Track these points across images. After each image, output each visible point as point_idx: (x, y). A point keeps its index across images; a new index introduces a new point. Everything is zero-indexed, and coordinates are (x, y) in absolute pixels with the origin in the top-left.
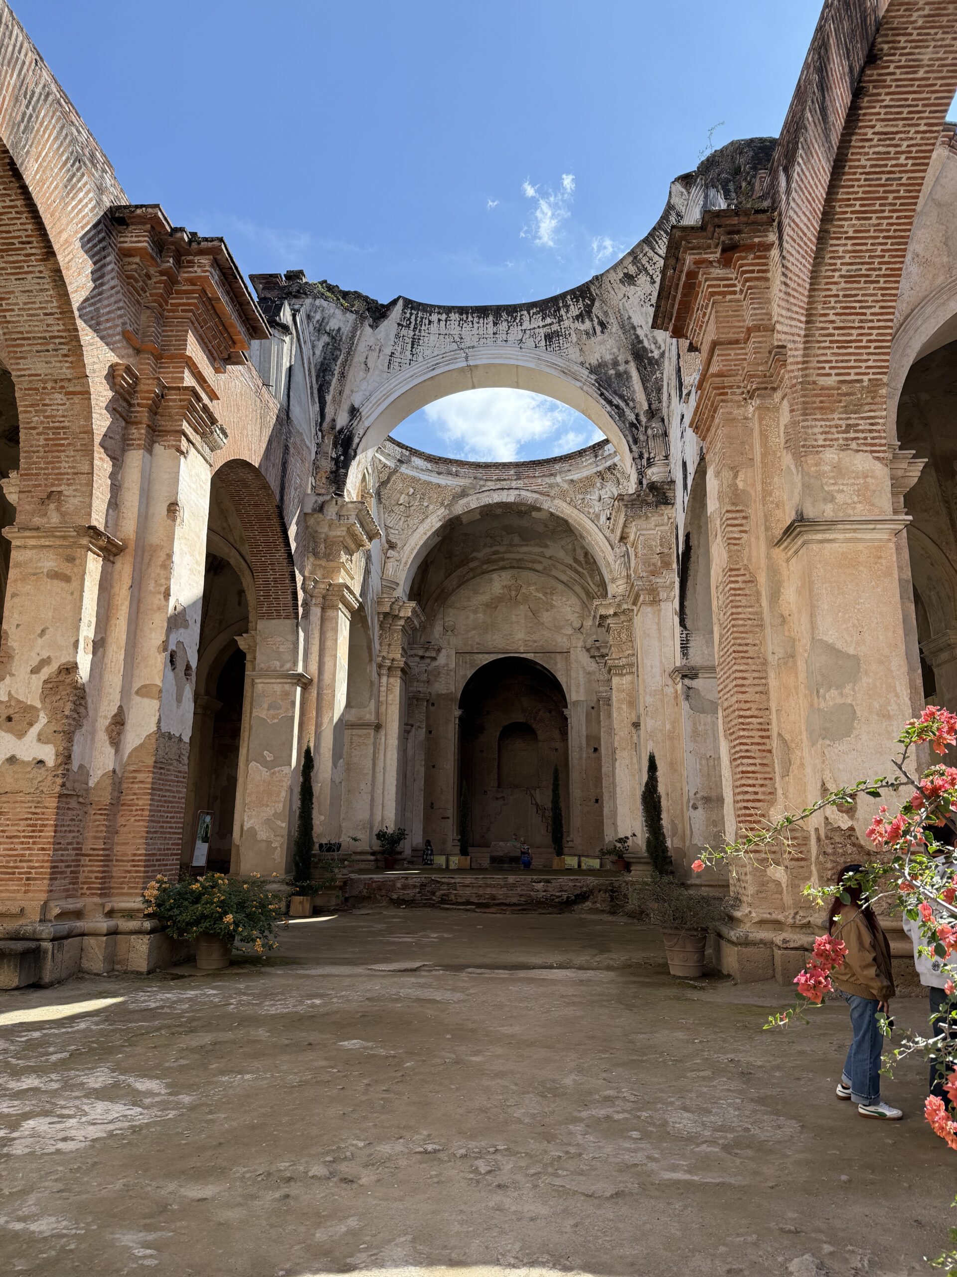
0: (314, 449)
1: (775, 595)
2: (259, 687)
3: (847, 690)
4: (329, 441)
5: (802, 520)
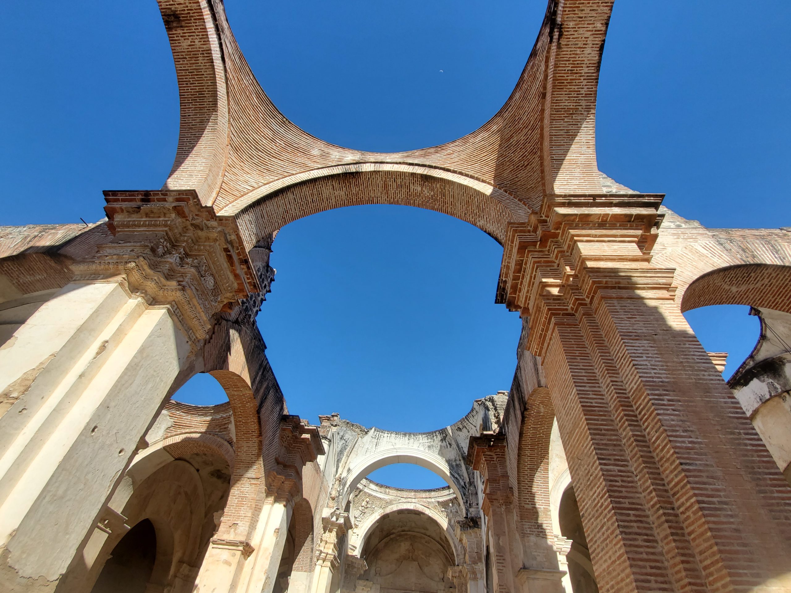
5: (525, 568)
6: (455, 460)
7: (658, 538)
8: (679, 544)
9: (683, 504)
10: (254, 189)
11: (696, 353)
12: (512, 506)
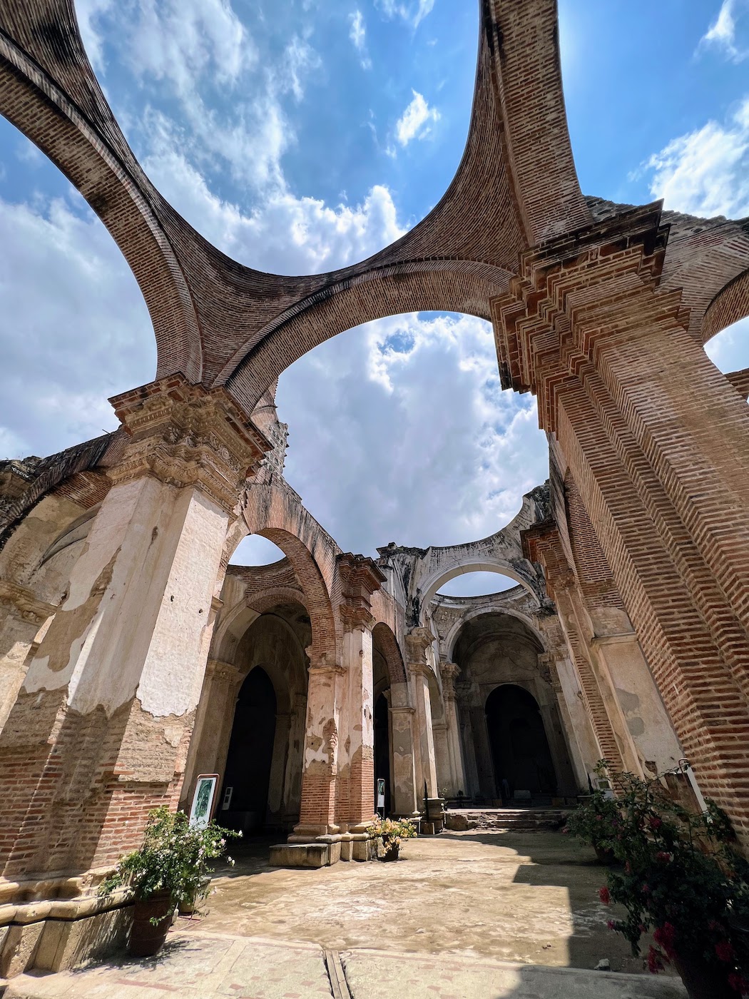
0: (405, 608)
1: (597, 668)
2: (394, 715)
3: (636, 710)
4: (411, 604)
5: (596, 637)
6: (519, 558)
7: (680, 573)
8: (697, 574)
9: (699, 535)
10: (236, 350)
11: (709, 378)
12: (575, 586)
